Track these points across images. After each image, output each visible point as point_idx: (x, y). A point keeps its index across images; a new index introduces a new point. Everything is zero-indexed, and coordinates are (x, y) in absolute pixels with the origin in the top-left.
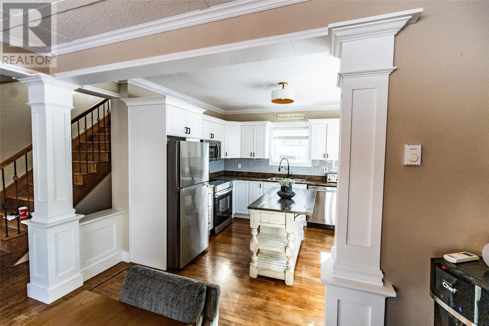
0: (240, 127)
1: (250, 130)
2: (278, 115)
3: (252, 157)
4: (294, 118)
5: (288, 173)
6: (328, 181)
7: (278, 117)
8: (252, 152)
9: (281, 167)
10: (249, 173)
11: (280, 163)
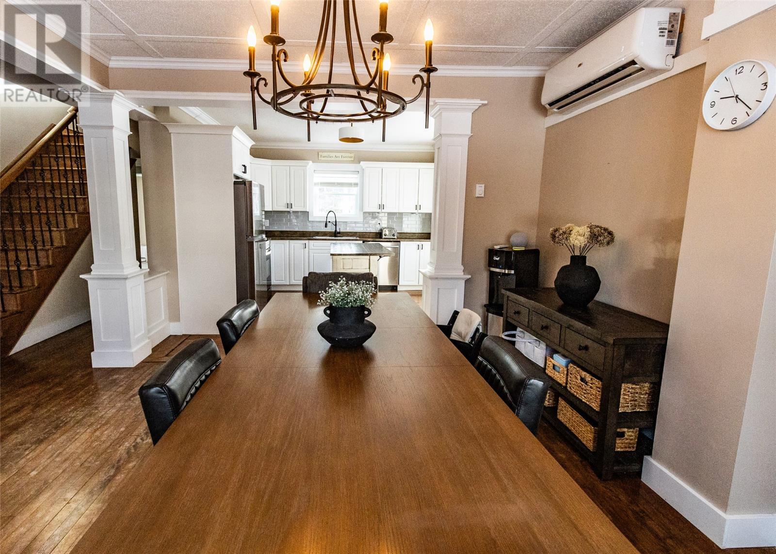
0: (270, 167)
1: (285, 172)
2: (320, 153)
3: (288, 210)
4: (340, 159)
5: (336, 230)
6: (384, 237)
7: (320, 156)
8: (289, 203)
9: (328, 223)
10: (282, 232)
11: (327, 217)
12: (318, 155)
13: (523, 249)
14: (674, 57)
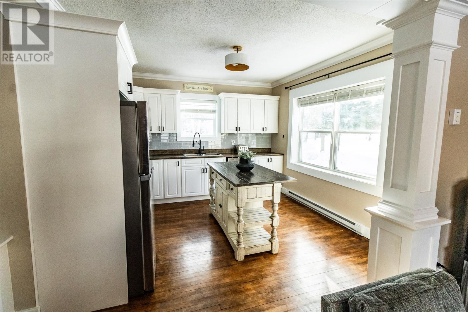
0: (143, 94)
2: (185, 85)
3: (160, 132)
4: (202, 90)
5: (200, 148)
7: (185, 87)
8: (161, 126)
11: (194, 138)
12: (184, 86)
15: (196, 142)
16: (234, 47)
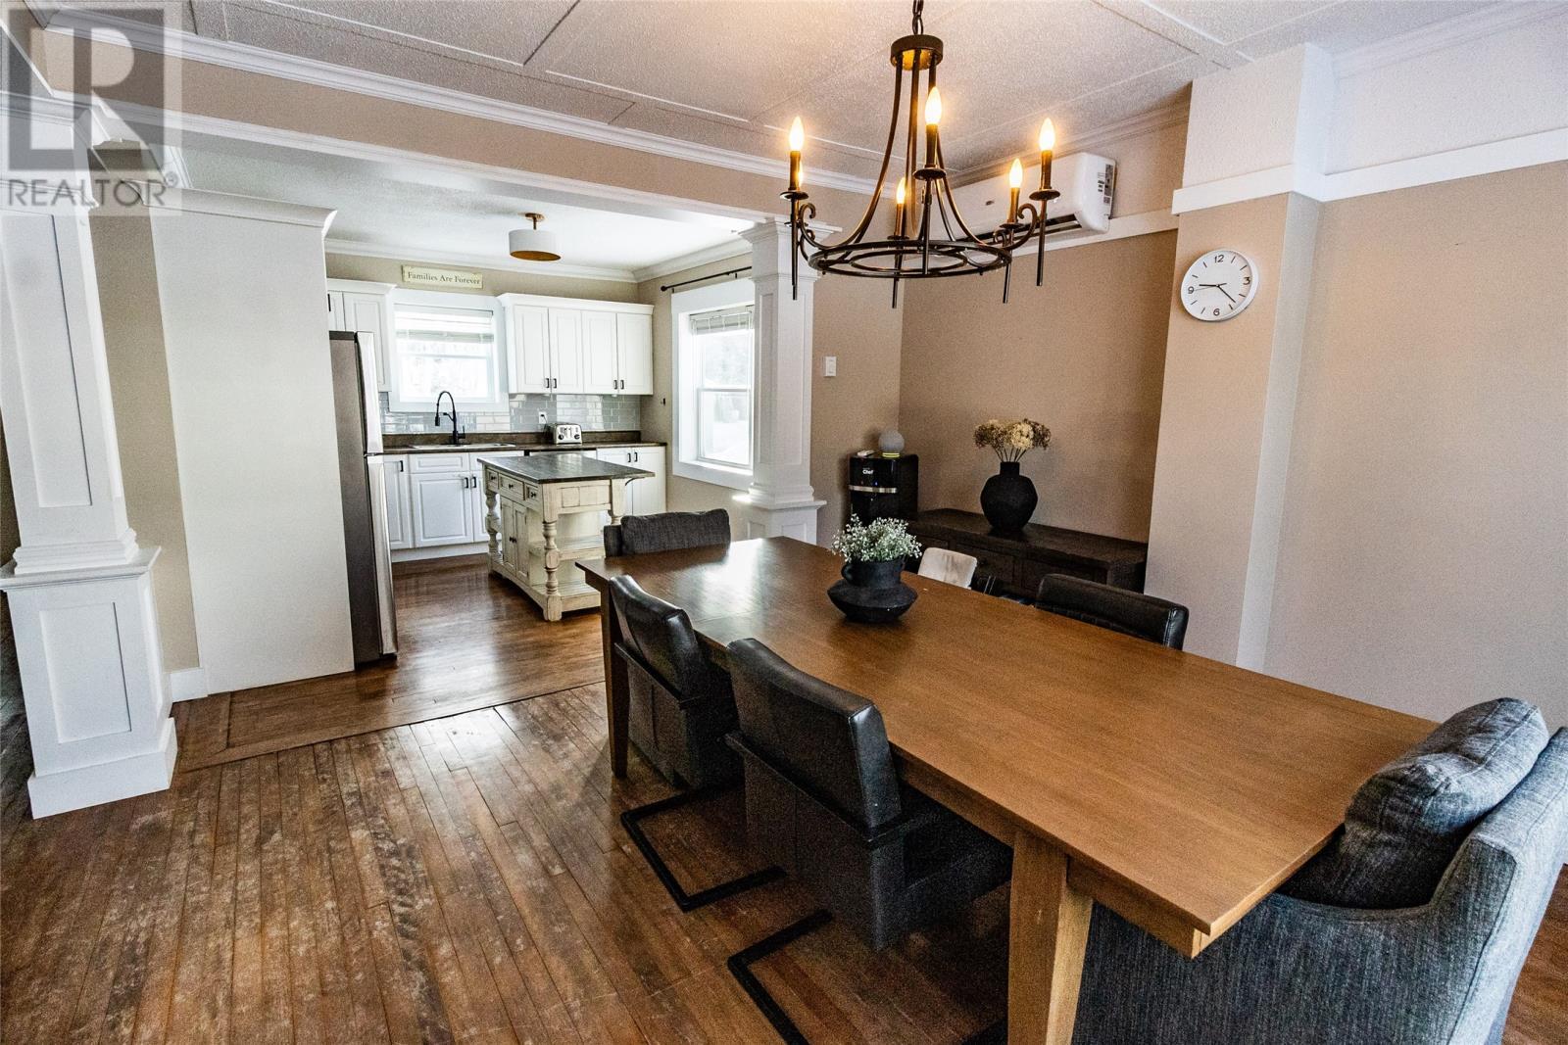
2: (406, 269)
4: (454, 284)
5: (455, 431)
6: (557, 441)
7: (406, 274)
9: (440, 417)
11: (438, 405)
12: (403, 272)
13: (897, 455)
14: (1109, 218)
15: (445, 414)
16: (528, 215)
